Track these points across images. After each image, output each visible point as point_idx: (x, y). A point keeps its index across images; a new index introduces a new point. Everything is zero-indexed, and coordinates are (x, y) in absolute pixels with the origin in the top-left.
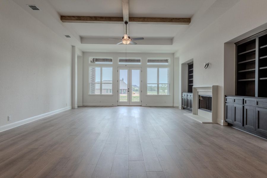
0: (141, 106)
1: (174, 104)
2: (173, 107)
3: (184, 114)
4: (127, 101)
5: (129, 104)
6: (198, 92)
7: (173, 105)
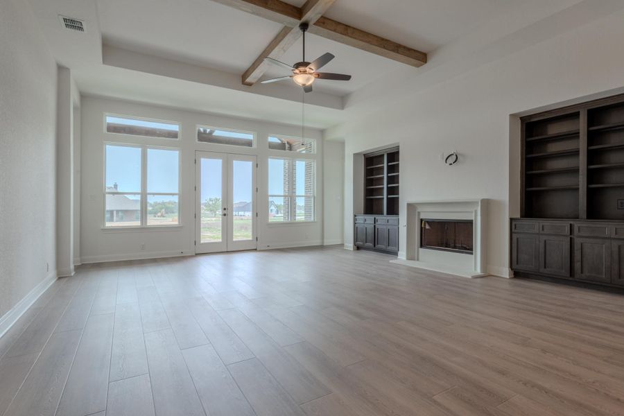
0: (256, 250)
1: (325, 241)
2: (322, 247)
3: (391, 261)
4: (220, 240)
5: (228, 249)
6: (419, 213)
7: (323, 242)
